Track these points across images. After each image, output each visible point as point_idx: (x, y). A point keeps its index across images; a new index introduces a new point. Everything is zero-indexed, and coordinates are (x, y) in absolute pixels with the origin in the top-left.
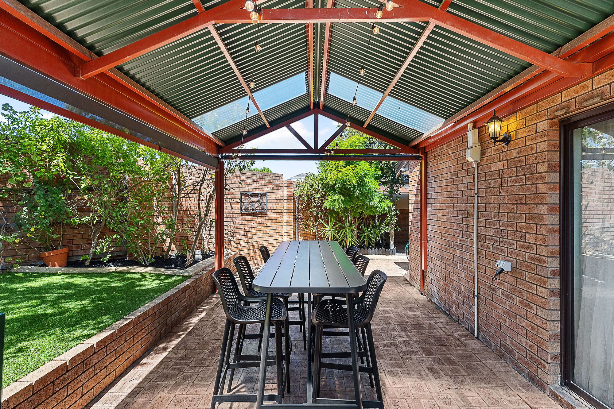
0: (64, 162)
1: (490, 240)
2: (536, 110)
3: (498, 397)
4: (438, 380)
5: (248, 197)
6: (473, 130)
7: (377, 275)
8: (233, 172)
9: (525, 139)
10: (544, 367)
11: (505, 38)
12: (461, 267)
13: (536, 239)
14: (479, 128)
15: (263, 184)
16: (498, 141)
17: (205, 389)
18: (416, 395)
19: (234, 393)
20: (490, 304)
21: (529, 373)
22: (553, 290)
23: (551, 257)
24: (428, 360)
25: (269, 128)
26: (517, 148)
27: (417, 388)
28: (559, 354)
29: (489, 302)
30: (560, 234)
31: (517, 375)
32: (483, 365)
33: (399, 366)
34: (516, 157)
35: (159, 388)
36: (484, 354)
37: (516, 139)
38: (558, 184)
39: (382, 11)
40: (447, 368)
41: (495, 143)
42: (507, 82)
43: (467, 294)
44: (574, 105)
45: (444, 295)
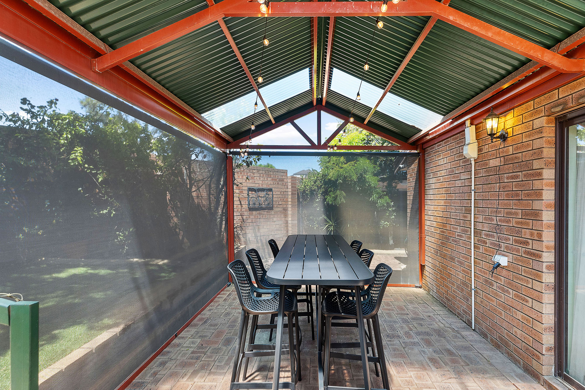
0: (81, 156)
1: (487, 235)
2: (533, 107)
3: (496, 386)
4: (439, 370)
5: (255, 192)
6: (470, 126)
7: (383, 269)
8: (241, 167)
9: (521, 136)
10: (539, 358)
11: (505, 33)
12: (458, 261)
13: (532, 235)
14: (476, 125)
15: (269, 179)
16: (495, 138)
17: (222, 377)
18: (419, 384)
19: (249, 381)
20: (487, 297)
21: (524, 364)
22: (548, 284)
23: (546, 252)
24: (429, 351)
25: (274, 124)
26: (514, 145)
27: (419, 378)
28: (553, 346)
29: (485, 296)
30: (555, 229)
31: (513, 366)
32: (481, 356)
33: (402, 356)
34: (513, 154)
35: (179, 375)
36: (481, 345)
37: (513, 136)
38: (554, 181)
39: (387, 4)
40: (447, 358)
41: (492, 140)
42: (506, 79)
43: (465, 288)
44: (571, 101)
45: (442, 288)
